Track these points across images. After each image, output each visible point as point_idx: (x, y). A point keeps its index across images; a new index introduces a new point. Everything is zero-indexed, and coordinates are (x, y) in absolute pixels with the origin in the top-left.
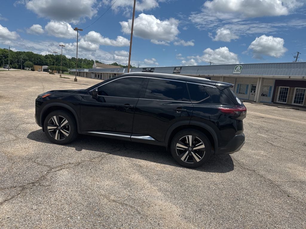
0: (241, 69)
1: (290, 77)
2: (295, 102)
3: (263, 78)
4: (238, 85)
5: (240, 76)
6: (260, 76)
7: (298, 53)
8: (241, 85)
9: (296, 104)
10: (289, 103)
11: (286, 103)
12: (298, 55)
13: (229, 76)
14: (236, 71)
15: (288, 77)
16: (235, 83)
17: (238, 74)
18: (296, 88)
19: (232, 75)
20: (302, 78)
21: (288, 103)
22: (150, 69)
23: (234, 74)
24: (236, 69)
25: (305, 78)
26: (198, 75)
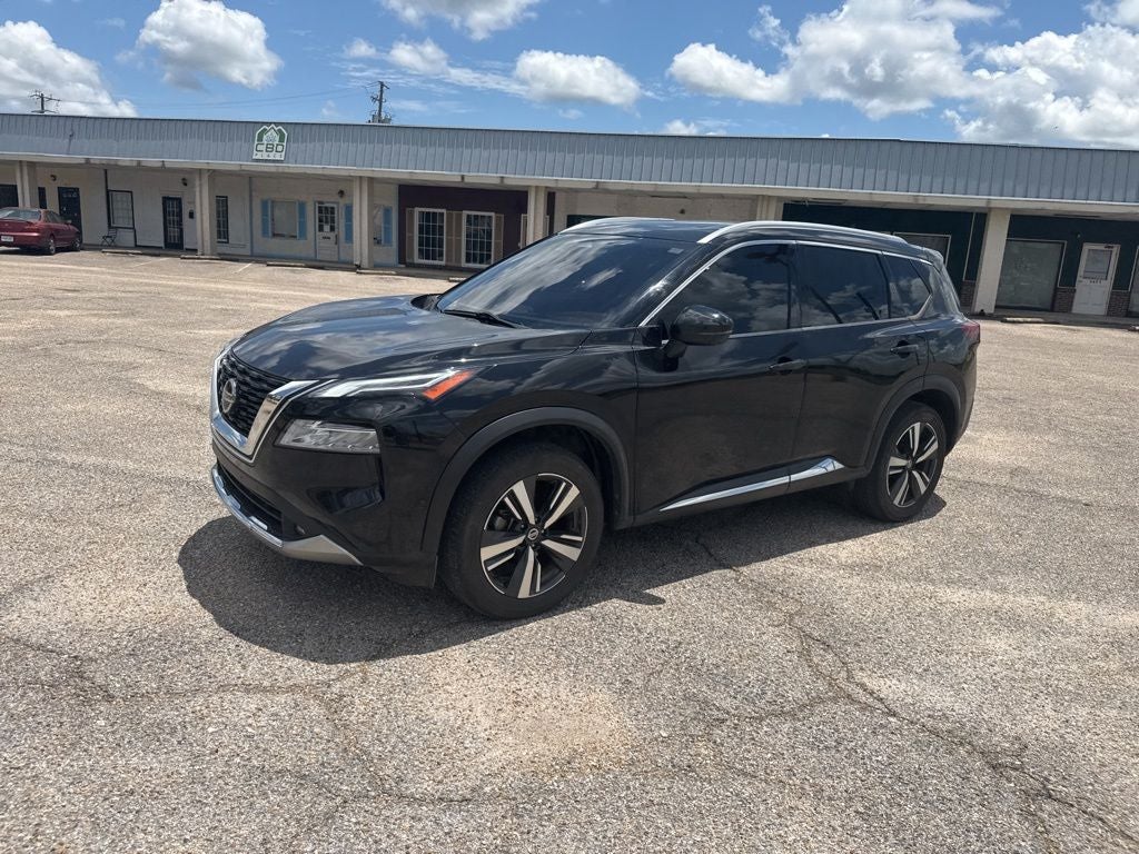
0: (281, 140)
1: (463, 177)
2: (468, 261)
3: (371, 180)
4: (264, 204)
5: (287, 171)
6: (366, 171)
7: (382, 85)
8: (273, 202)
9: (471, 265)
10: (453, 264)
11: (443, 263)
12: (382, 91)
13: (237, 168)
14: (260, 148)
15: (459, 179)
16: (251, 196)
17: (274, 161)
18: (465, 213)
19: (248, 165)
20: (497, 181)
21: (449, 264)
23: (258, 160)
24: (260, 139)
25: (507, 182)
26: (79, 158)
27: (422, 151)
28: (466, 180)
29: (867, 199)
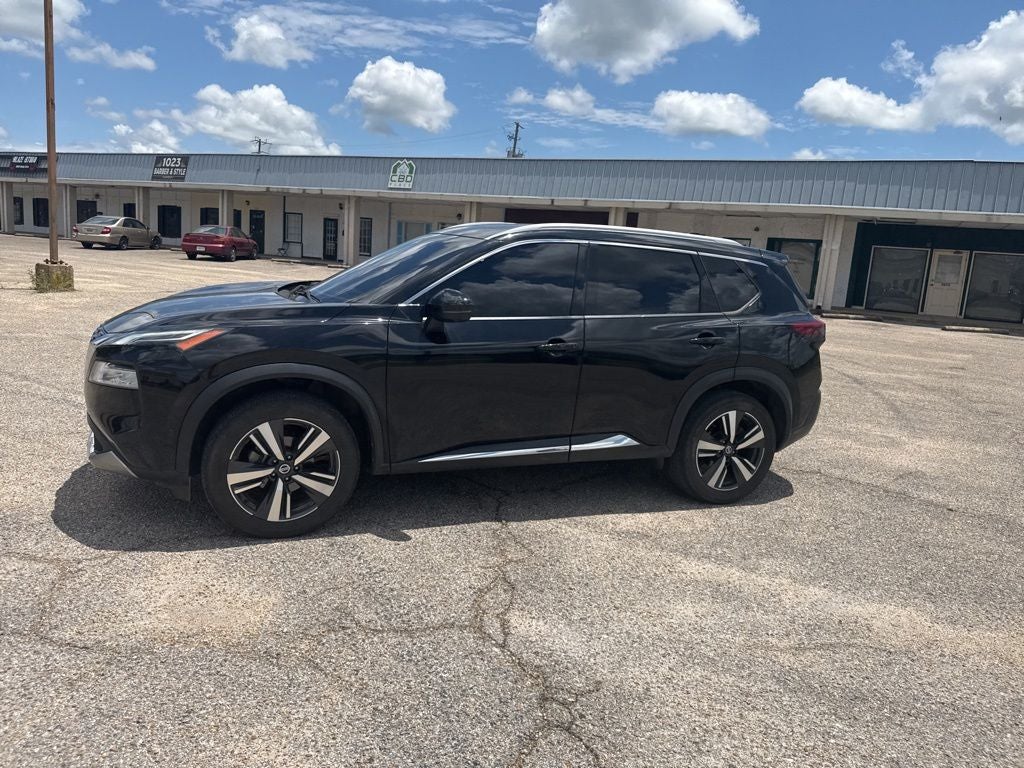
0: (411, 172)
1: (553, 201)
3: (480, 204)
4: (400, 224)
5: (414, 197)
6: (475, 197)
7: (518, 125)
8: (406, 224)
12: (517, 131)
13: (376, 195)
15: (550, 203)
16: (390, 219)
17: (404, 189)
19: (385, 193)
20: (582, 204)
22: (33, 160)
23: (391, 189)
24: (395, 172)
25: (590, 204)
26: (262, 187)
27: (521, 179)
28: (556, 203)
29: (936, 218)
